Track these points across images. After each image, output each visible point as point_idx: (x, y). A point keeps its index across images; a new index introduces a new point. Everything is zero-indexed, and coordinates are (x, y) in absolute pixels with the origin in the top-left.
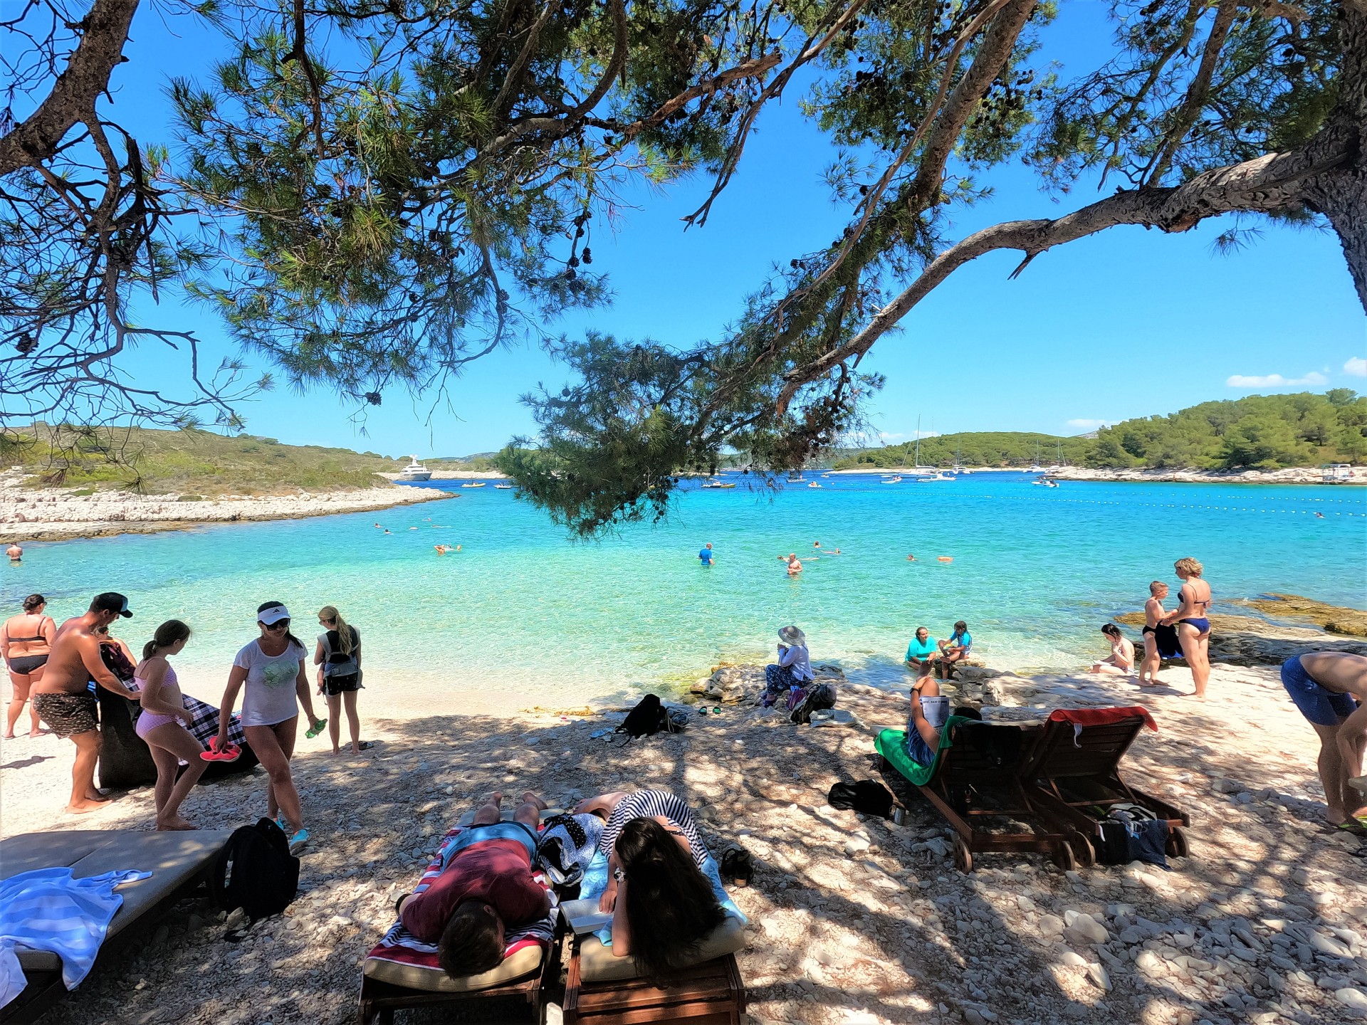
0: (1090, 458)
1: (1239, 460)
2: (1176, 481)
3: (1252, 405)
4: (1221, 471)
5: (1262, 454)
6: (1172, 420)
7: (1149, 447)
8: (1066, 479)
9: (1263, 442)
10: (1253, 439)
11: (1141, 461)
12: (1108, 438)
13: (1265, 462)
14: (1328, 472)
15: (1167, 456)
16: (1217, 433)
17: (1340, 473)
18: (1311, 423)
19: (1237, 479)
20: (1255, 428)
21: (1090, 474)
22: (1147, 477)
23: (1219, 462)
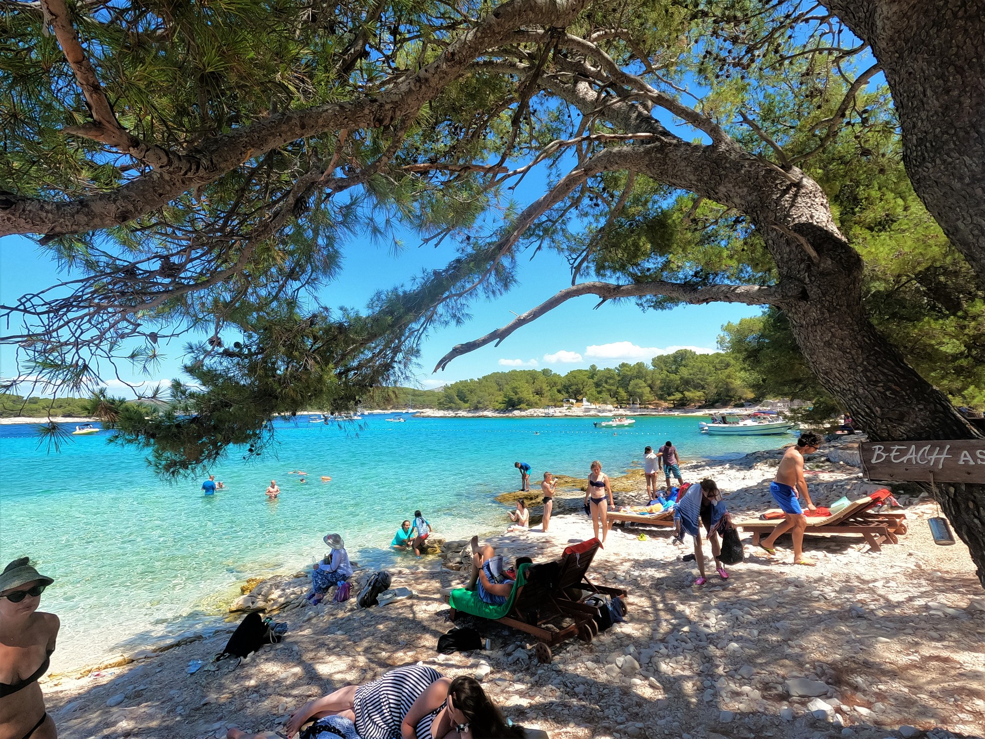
0: (440, 403)
1: (512, 404)
2: (484, 417)
3: (513, 375)
4: (504, 411)
5: (520, 401)
6: (480, 381)
7: (469, 397)
8: (428, 417)
9: (520, 395)
10: (516, 393)
11: (467, 405)
12: (449, 391)
13: (522, 406)
14: (546, 411)
15: (479, 402)
16: (500, 390)
17: (551, 411)
18: (537, 385)
19: (510, 415)
20: (516, 387)
21: (441, 413)
22: (470, 415)
23: (502, 406)
